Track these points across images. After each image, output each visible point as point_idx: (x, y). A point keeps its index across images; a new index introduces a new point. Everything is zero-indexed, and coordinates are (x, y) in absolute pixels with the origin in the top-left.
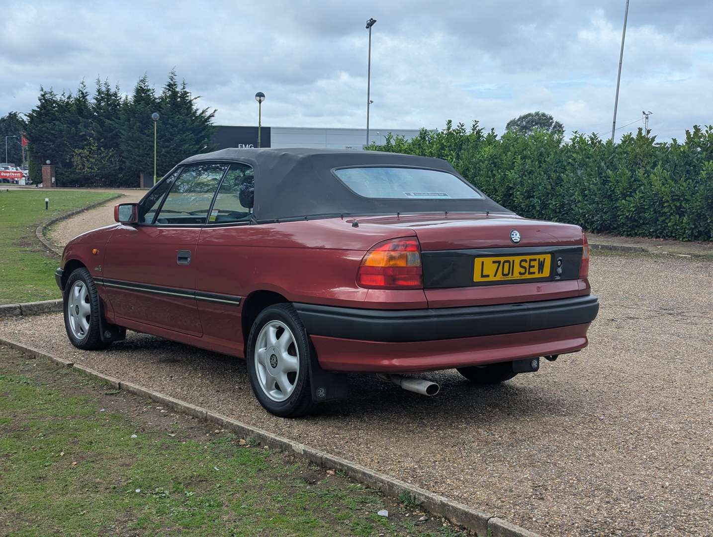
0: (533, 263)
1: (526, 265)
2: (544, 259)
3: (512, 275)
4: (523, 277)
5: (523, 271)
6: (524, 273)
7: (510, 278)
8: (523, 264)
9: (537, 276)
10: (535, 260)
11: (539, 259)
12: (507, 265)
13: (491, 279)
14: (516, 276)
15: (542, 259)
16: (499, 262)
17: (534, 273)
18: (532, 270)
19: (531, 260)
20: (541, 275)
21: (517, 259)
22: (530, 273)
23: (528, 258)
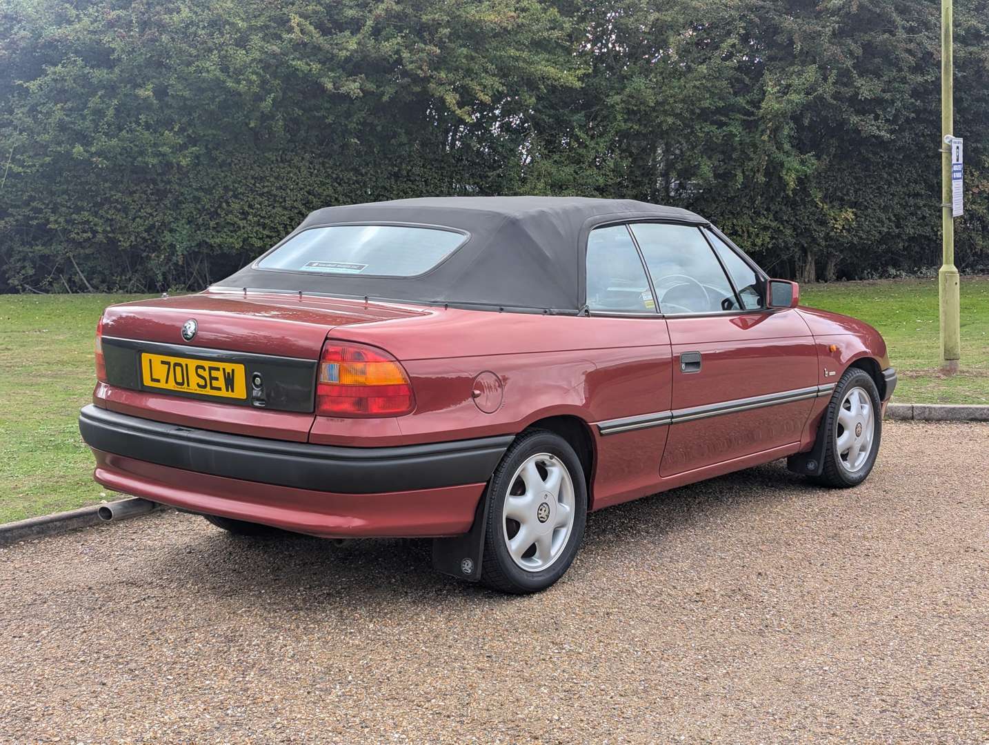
0: (214, 374)
1: (206, 374)
2: (233, 370)
3: (188, 385)
4: (203, 392)
5: (202, 382)
6: (205, 387)
7: (184, 389)
8: (200, 371)
9: (224, 393)
10: (218, 369)
11: (224, 369)
12: (178, 369)
13: (162, 385)
14: (193, 388)
15: (228, 370)
16: (168, 363)
17: (219, 389)
18: (215, 383)
19: (211, 369)
20: (229, 394)
21: (193, 364)
22: (212, 388)
23: (207, 364)
